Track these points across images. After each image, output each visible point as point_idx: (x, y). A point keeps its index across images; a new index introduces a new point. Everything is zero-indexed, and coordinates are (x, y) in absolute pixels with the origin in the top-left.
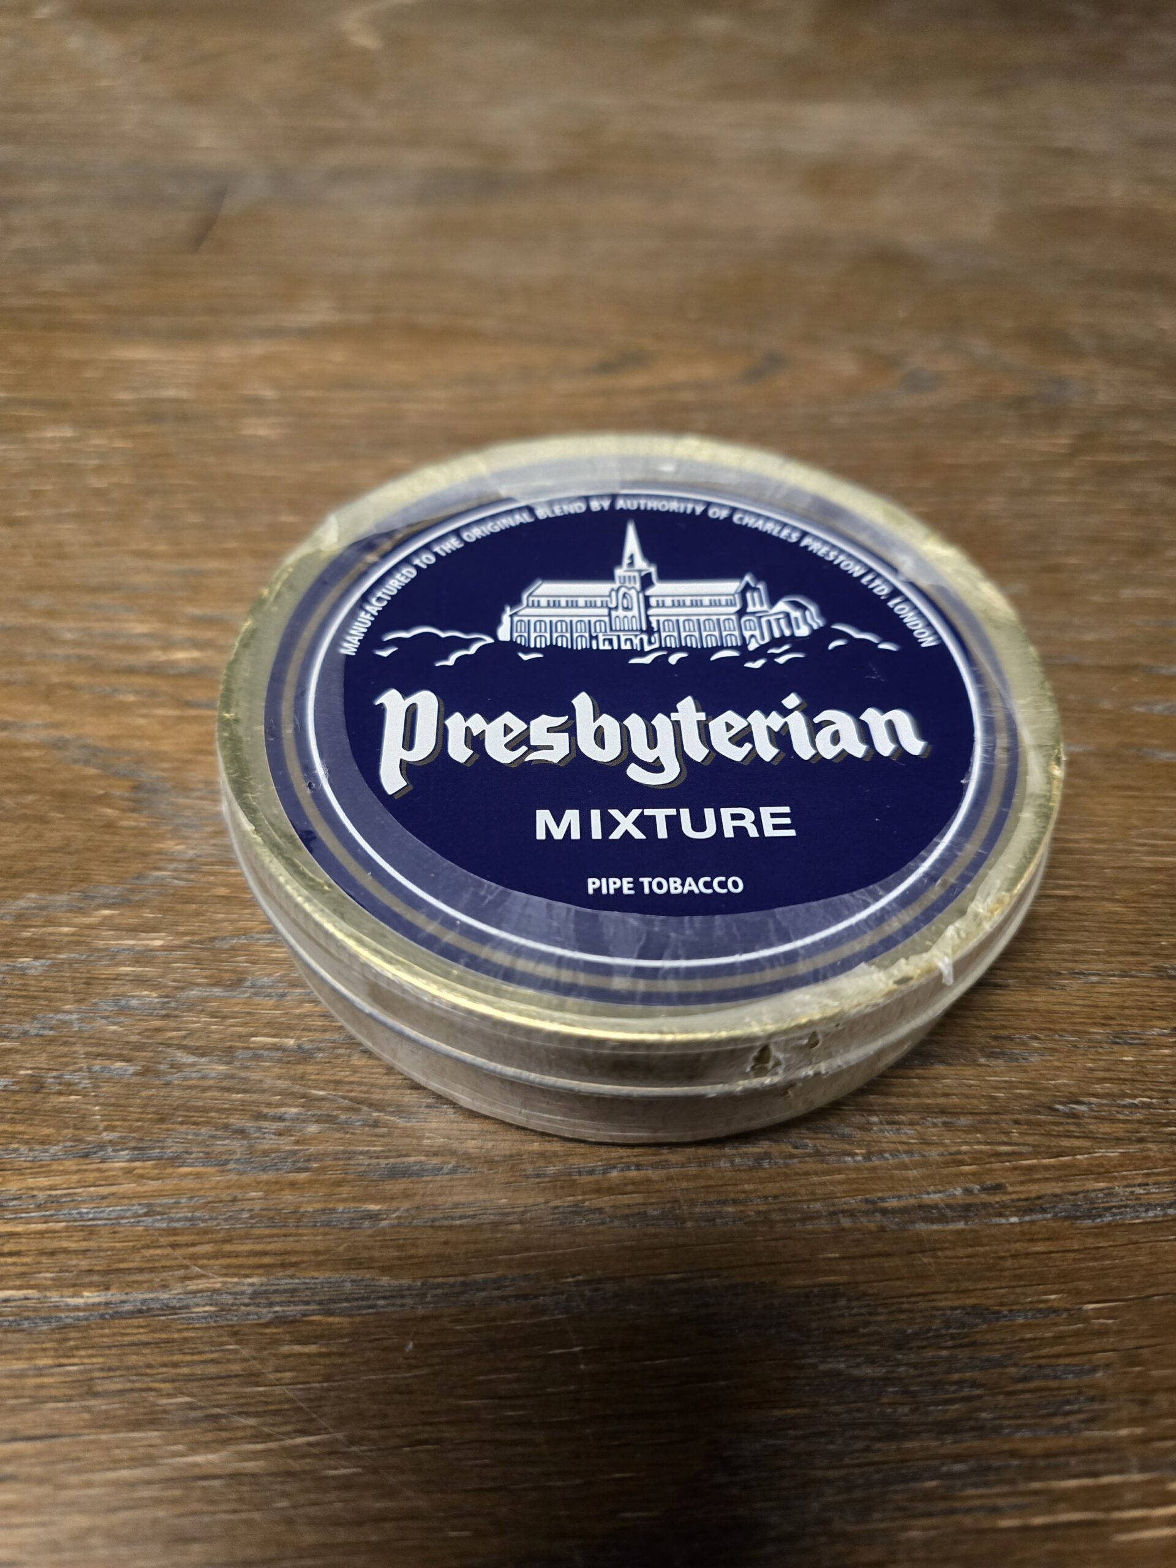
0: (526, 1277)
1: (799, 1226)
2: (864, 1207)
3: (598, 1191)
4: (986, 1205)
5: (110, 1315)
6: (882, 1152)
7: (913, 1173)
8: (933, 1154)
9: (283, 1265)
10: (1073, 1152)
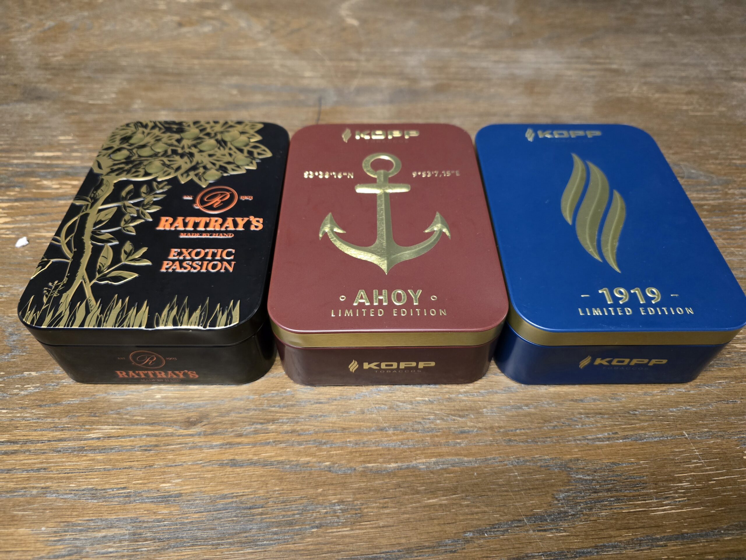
0: (500, 457)
1: (567, 443)
2: (582, 438)
3: (515, 435)
4: (613, 438)
5: (400, 469)
6: (586, 424)
7: (594, 430)
8: (599, 425)
9: (440, 456)
10: (635, 424)
